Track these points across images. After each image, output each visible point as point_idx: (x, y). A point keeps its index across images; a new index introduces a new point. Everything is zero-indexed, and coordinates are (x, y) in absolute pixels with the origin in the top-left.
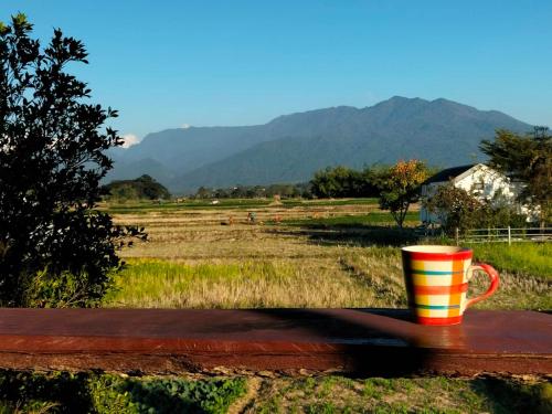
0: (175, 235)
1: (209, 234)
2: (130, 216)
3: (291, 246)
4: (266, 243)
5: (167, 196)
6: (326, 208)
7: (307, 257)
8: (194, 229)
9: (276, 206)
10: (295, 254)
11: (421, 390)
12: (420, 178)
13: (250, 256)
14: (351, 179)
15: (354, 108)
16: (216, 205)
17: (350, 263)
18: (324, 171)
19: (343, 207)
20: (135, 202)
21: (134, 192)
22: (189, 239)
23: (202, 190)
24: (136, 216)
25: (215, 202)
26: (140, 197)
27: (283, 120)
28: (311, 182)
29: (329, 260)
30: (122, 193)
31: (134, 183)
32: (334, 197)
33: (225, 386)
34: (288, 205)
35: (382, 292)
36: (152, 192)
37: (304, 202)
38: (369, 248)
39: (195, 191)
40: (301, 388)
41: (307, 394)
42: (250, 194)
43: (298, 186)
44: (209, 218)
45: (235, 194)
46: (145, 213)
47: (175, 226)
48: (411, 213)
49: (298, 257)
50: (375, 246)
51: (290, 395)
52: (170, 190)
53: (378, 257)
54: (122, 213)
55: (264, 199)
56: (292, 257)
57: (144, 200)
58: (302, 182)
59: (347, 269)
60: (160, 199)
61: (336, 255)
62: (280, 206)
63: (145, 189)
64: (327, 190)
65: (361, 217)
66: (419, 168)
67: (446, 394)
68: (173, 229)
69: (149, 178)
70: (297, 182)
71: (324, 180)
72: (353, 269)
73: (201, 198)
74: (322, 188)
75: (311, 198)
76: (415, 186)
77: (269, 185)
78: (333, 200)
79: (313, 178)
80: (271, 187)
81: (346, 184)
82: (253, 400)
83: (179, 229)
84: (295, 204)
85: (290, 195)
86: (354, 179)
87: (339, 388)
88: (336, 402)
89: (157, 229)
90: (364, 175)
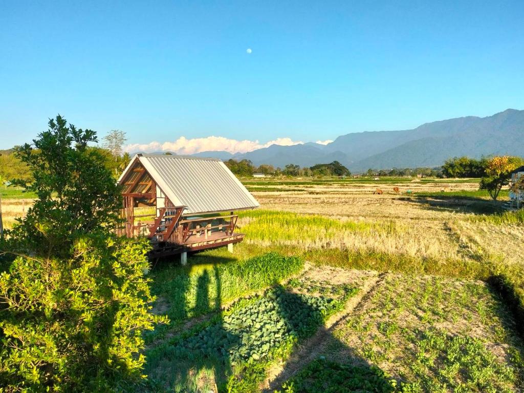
0: (343, 200)
1: (365, 200)
2: (321, 186)
3: (415, 210)
4: (399, 208)
5: (348, 174)
6: (450, 184)
7: (422, 219)
8: (356, 196)
9: (415, 183)
10: (415, 216)
11: (465, 321)
12: (511, 167)
13: (384, 216)
14: (471, 165)
15: (478, 117)
16: (377, 181)
17: (450, 225)
18: (452, 160)
19: (462, 184)
20: (329, 178)
21: (329, 171)
22: (351, 202)
23: (370, 171)
24: (325, 186)
25: (376, 179)
26: (332, 174)
27: (427, 126)
28: (442, 167)
29: (436, 222)
30: (321, 172)
31: (328, 166)
32: (459, 177)
33: (332, 303)
34: (424, 182)
35: (464, 247)
36: (339, 172)
37: (437, 180)
38: (468, 215)
39: (366, 171)
40: (381, 310)
41: (384, 314)
42: (401, 174)
43: (435, 169)
44: (369, 189)
45: (391, 173)
46: (331, 185)
47: (345, 194)
48: (503, 191)
49: (416, 219)
50: (473, 214)
51: (372, 314)
52: (351, 170)
53: (473, 222)
54: (318, 184)
55: (410, 177)
56: (412, 219)
57: (334, 176)
58: (437, 166)
59: (446, 230)
60: (344, 176)
61: (443, 219)
62: (418, 183)
63: (336, 169)
64: (454, 172)
65: (471, 192)
66: (510, 161)
67: (482, 326)
68: (343, 196)
69: (338, 163)
70: (435, 166)
71: (452, 166)
72: (450, 230)
73: (369, 176)
74: (450, 171)
75: (443, 178)
76: (506, 173)
77: (415, 168)
78: (457, 179)
79: (444, 164)
80: (416, 170)
81: (468, 169)
82: (348, 314)
83: (346, 196)
84: (429, 182)
85: (427, 175)
86: (473, 166)
87: (407, 313)
88: (400, 323)
89: (333, 196)
90: (481, 163)
